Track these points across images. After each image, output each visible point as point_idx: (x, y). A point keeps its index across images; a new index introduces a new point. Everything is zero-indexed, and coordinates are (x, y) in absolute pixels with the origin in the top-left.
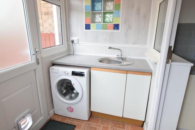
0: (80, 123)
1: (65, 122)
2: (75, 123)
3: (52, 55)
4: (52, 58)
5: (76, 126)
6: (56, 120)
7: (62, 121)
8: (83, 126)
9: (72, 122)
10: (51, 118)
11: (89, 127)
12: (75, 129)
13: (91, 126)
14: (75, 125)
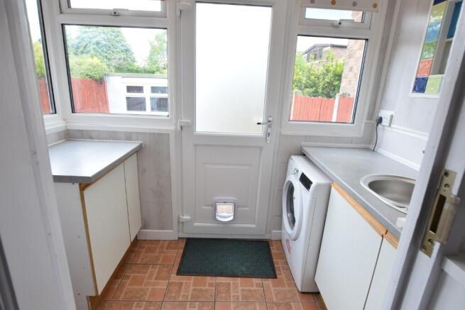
0: (286, 282)
1: (274, 261)
2: (282, 275)
3: (306, 136)
4: (305, 141)
5: (276, 278)
6: (271, 248)
7: (273, 256)
8: (284, 288)
9: (281, 269)
10: (271, 240)
11: (287, 301)
12: (270, 280)
13: (292, 304)
14: (278, 276)
